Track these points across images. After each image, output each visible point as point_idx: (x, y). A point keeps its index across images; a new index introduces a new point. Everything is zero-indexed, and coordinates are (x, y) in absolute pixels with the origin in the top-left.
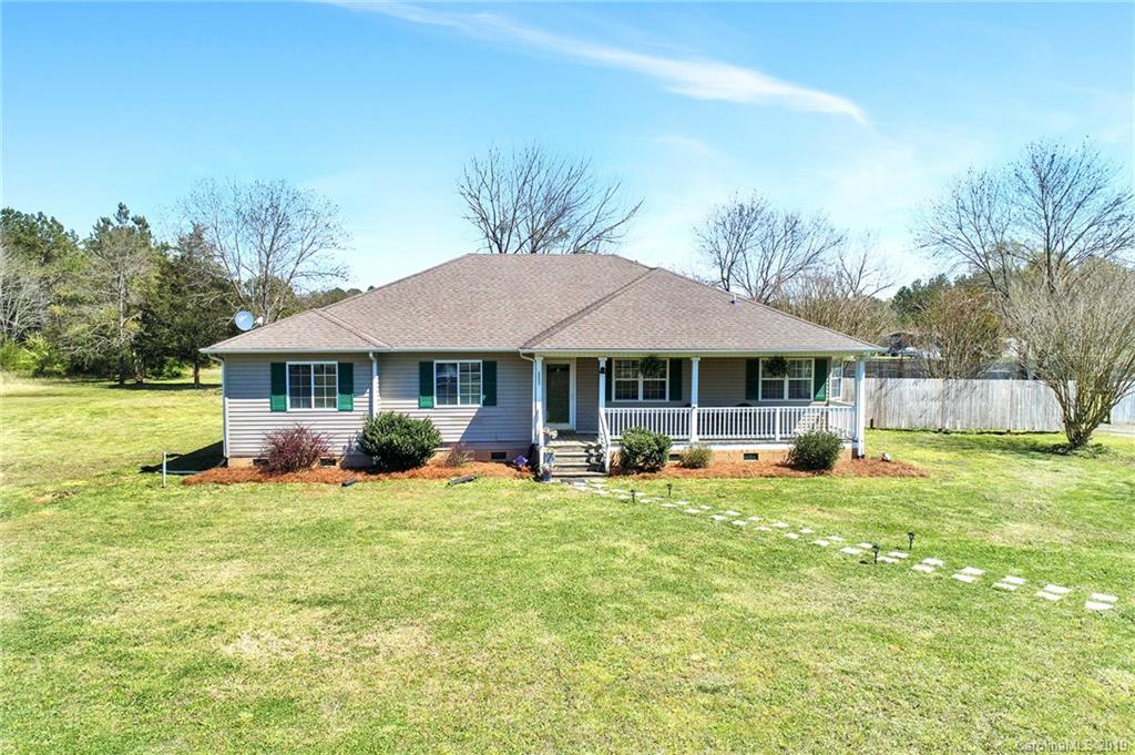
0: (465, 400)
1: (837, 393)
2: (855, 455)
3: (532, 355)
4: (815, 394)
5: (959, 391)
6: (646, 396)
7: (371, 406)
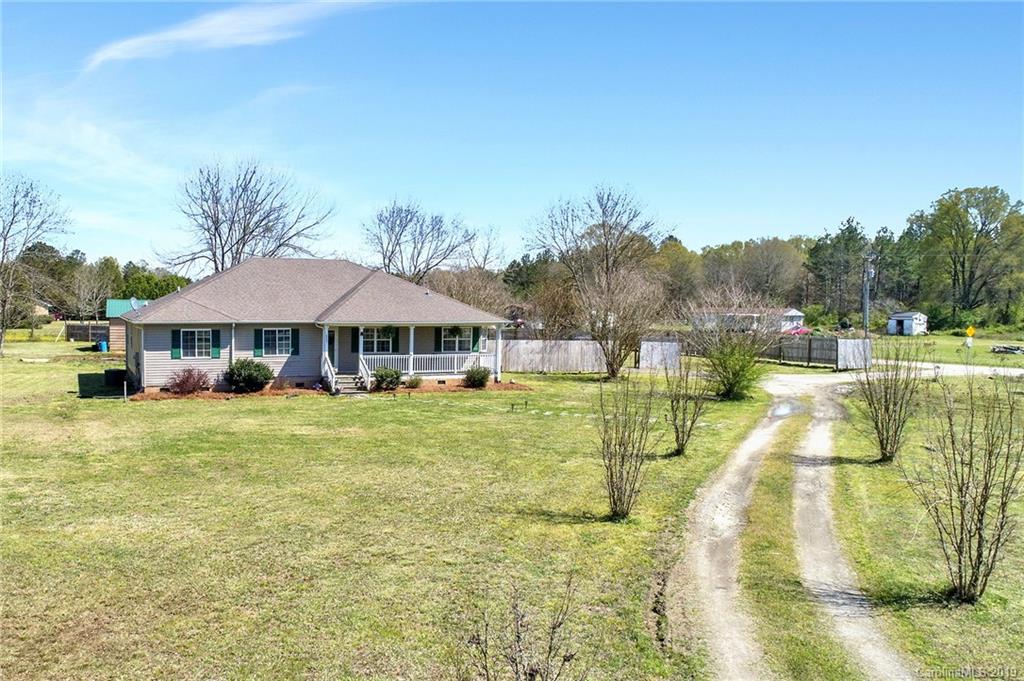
0: (281, 352)
1: (484, 348)
2: (496, 381)
3: (323, 325)
4: (473, 347)
5: (552, 347)
6: (378, 350)
7: (231, 356)
